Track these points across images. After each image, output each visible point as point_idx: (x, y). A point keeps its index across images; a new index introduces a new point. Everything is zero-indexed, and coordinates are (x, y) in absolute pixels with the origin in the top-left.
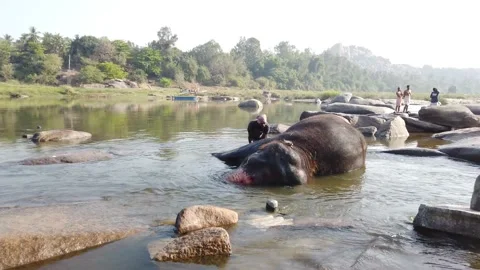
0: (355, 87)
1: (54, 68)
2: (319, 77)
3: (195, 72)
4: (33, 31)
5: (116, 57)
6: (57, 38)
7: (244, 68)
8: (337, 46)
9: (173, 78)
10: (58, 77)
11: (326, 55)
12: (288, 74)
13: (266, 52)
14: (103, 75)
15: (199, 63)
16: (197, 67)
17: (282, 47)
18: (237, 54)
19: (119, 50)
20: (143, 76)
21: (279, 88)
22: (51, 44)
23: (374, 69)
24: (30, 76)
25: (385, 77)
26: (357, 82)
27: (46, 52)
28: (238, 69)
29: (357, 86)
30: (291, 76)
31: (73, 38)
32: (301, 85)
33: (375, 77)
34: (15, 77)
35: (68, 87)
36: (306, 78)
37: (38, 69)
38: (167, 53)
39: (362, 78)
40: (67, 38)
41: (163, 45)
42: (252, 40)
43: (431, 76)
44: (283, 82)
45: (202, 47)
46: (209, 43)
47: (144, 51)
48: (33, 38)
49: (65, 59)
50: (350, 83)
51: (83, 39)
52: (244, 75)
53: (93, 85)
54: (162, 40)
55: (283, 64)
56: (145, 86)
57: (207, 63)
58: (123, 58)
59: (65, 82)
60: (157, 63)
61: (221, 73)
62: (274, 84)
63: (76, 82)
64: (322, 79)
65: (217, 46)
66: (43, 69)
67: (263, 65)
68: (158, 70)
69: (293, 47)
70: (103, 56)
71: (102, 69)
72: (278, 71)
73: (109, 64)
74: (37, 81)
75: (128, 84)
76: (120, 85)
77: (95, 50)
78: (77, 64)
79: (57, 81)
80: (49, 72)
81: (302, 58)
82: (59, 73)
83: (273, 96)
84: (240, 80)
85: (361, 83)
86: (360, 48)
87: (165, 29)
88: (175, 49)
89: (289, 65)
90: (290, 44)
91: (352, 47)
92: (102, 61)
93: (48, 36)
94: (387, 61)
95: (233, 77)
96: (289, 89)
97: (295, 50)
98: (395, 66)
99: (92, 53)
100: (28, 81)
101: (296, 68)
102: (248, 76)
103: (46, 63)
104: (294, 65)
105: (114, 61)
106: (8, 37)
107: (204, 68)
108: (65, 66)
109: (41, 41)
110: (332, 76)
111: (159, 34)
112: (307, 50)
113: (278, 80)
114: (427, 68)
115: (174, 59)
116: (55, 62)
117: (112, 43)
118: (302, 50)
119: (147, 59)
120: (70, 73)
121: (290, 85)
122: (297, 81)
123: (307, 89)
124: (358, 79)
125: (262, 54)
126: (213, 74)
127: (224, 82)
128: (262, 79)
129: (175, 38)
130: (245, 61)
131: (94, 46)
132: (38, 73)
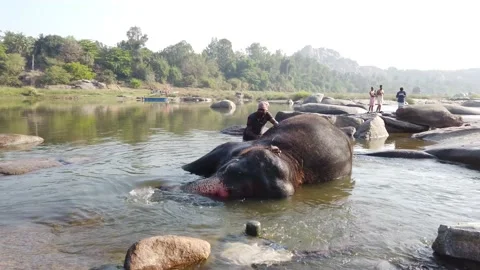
0: (324, 88)
1: (16, 68)
2: (290, 79)
3: (166, 72)
5: (84, 57)
6: (20, 37)
7: (216, 69)
8: (307, 48)
9: (143, 79)
10: (21, 78)
11: (297, 57)
13: (238, 52)
14: (70, 76)
15: (170, 64)
16: (168, 67)
17: (254, 48)
18: (209, 55)
19: (87, 50)
20: (112, 77)
21: (252, 89)
22: (14, 43)
23: (342, 70)
25: (353, 78)
26: (327, 83)
27: (7, 52)
28: (210, 70)
29: (327, 87)
30: (263, 78)
31: (36, 37)
32: (273, 86)
33: (343, 78)
35: (32, 88)
36: (278, 79)
38: (136, 54)
39: (331, 80)
40: (30, 37)
41: (132, 46)
42: (224, 41)
43: (396, 78)
44: (255, 83)
45: (172, 47)
46: (180, 44)
47: (112, 51)
49: (28, 58)
50: (320, 85)
51: (47, 39)
52: (216, 76)
53: (59, 86)
54: (131, 40)
55: (255, 65)
56: (114, 87)
57: (178, 64)
58: (91, 59)
59: (28, 83)
60: (126, 63)
61: (193, 74)
62: (246, 84)
63: (40, 83)
64: (293, 80)
65: (189, 47)
66: (4, 69)
67: (235, 67)
68: (127, 71)
69: (265, 49)
70: (69, 56)
71: (68, 69)
72: (250, 73)
73: (76, 65)
75: (96, 85)
76: (88, 86)
77: (61, 49)
78: (41, 65)
79: (19, 82)
80: (11, 73)
81: (274, 60)
82: (22, 74)
83: (246, 97)
84: (212, 81)
85: (330, 84)
86: (329, 50)
87: (135, 29)
88: (146, 49)
89: (261, 66)
90: (262, 45)
91: (321, 49)
92: (67, 61)
93: (9, 35)
94: (354, 63)
95: (205, 79)
96: (261, 90)
97: (266, 52)
98: (362, 68)
99: (58, 53)
101: (268, 69)
102: (221, 77)
103: (8, 63)
104: (266, 66)
105: (83, 62)
107: (175, 69)
108: (28, 67)
109: (2, 40)
110: (303, 77)
111: (128, 34)
112: (278, 52)
113: (250, 81)
114: (392, 70)
115: (145, 59)
116: (17, 62)
117: (79, 43)
118: (273, 52)
119: (116, 60)
120: (34, 73)
121: (262, 86)
122: (269, 82)
123: (278, 90)
124: (328, 80)
125: (233, 55)
126: (185, 75)
127: (196, 83)
128: (234, 80)
129: (145, 38)
130: (218, 62)
131: (59, 46)
132: (1, 74)
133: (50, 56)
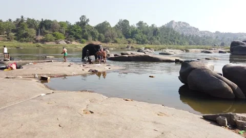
0: (176, 43)
1: (32, 35)
2: (158, 39)
3: (97, 36)
4: (22, 17)
5: (61, 30)
6: (33, 20)
7: (121, 34)
8: (172, 22)
9: (87, 39)
10: (35, 39)
11: (163, 28)
13: (132, 26)
14: (54, 38)
15: (99, 32)
16: (98, 34)
17: (140, 23)
18: (118, 27)
19: (62, 26)
20: (73, 38)
21: (138, 44)
22: (31, 23)
24: (22, 39)
25: (193, 37)
26: (178, 40)
27: (28, 28)
28: (118, 35)
29: (178, 42)
30: (144, 38)
31: (40, 20)
32: (149, 42)
33: (188, 38)
34: (15, 39)
35: (40, 44)
36: (151, 39)
37: (26, 35)
38: (84, 28)
39: (181, 38)
40: (38, 21)
41: (83, 24)
42: (126, 21)
43: (217, 37)
44: (140, 41)
45: (100, 24)
46: (104, 22)
47: (73, 26)
48: (22, 21)
49: (37, 30)
50: (174, 41)
51: (46, 21)
52: (121, 37)
53: (50, 43)
54: (82, 21)
55: (140, 32)
56: (74, 43)
57: (103, 32)
58: (64, 30)
59: (37, 41)
60: (79, 32)
61: (110, 37)
62: (135, 42)
63: (43, 41)
64: (159, 39)
65: (108, 24)
66: (28, 35)
67: (130, 33)
68: (80, 36)
69: (146, 24)
71: (54, 35)
72: (138, 36)
73: (57, 33)
74: (25, 41)
75: (66, 42)
76: (63, 42)
78: (43, 34)
79: (34, 41)
80: (30, 37)
81: (150, 30)
82: (35, 37)
84: (118, 40)
85: (180, 41)
86: (184, 23)
87: (83, 16)
88: (88, 25)
89: (143, 32)
90: (144, 22)
91: (180, 22)
92: (54, 31)
93: (28, 19)
94: (197, 29)
95: (115, 39)
96: (143, 44)
97: (146, 25)
98: (201, 32)
99: (50, 27)
100: (22, 41)
101: (146, 34)
102: (123, 38)
103: (29, 33)
105: (61, 32)
106: (10, 20)
107: (102, 34)
108: (37, 34)
109: (26, 22)
110: (165, 38)
111: (80, 19)
112: (153, 25)
113: (137, 40)
114: (217, 32)
115: (88, 30)
116: (33, 32)
117: (59, 23)
119: (75, 31)
120: (40, 37)
121: (143, 42)
122: (147, 40)
123: (152, 44)
124: (179, 39)
125: (130, 27)
126: (106, 37)
127: (111, 41)
128: (129, 39)
129: (88, 20)
130: (122, 31)
131: (50, 25)
132: (25, 38)
133: (46, 29)
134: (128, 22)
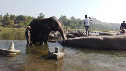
0: (91, 28)
1: (12, 23)
2: (82, 26)
4: (7, 14)
6: (14, 16)
10: (13, 26)
12: (74, 25)
17: (72, 18)
18: (60, 20)
19: (29, 19)
21: (71, 29)
22: (12, 17)
23: (97, 24)
24: (6, 25)
25: (100, 26)
27: (10, 19)
29: (92, 28)
31: (18, 16)
32: (77, 28)
33: (97, 26)
34: (2, 26)
36: (79, 26)
37: (8, 24)
39: (94, 26)
40: (16, 16)
41: (41, 18)
42: (65, 16)
43: (112, 26)
44: (72, 27)
48: (7, 16)
49: (15, 21)
53: (22, 28)
54: (41, 16)
55: (72, 22)
58: (30, 21)
59: (15, 27)
62: (70, 27)
63: (18, 27)
66: (9, 24)
67: (67, 23)
69: (75, 18)
70: (25, 20)
71: (25, 24)
72: (71, 24)
73: (26, 22)
74: (7, 27)
77: (23, 19)
78: (18, 23)
79: (13, 27)
81: (78, 21)
82: (13, 25)
83: (69, 30)
85: (93, 27)
86: (94, 18)
87: (41, 13)
89: (74, 23)
90: (74, 17)
93: (11, 15)
94: (101, 22)
96: (74, 29)
97: (76, 19)
98: (103, 23)
100: (5, 27)
101: (76, 23)
102: (63, 25)
103: (10, 22)
105: (28, 22)
106: (1, 16)
108: (15, 23)
109: (10, 17)
111: (40, 15)
112: (79, 19)
113: (71, 27)
114: (111, 23)
116: (13, 21)
117: (28, 17)
120: (16, 25)
121: (74, 28)
122: (76, 27)
123: (79, 29)
124: (93, 26)
125: (67, 20)
128: (67, 26)
129: (44, 16)
130: (63, 22)
131: (23, 18)
132: (8, 25)
133: (20, 20)
134: (66, 17)
